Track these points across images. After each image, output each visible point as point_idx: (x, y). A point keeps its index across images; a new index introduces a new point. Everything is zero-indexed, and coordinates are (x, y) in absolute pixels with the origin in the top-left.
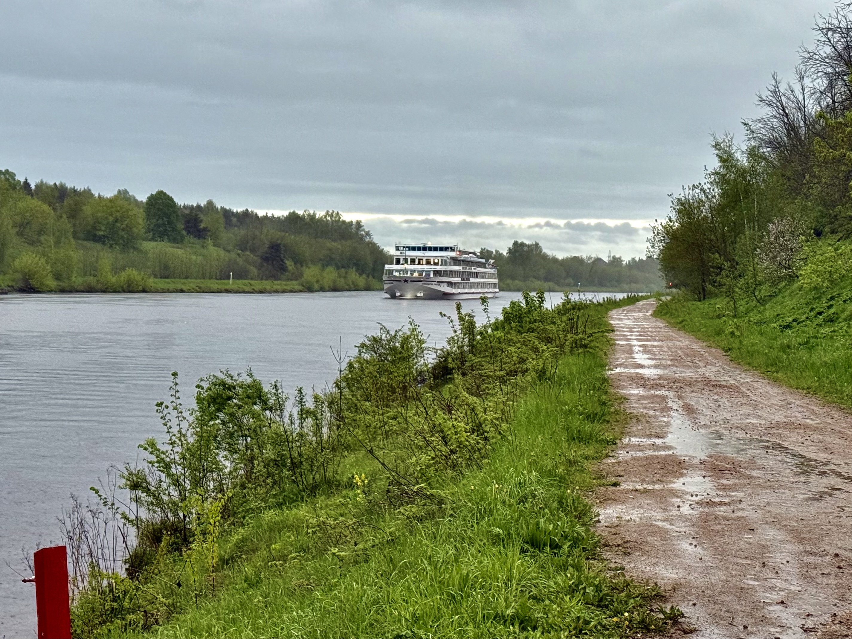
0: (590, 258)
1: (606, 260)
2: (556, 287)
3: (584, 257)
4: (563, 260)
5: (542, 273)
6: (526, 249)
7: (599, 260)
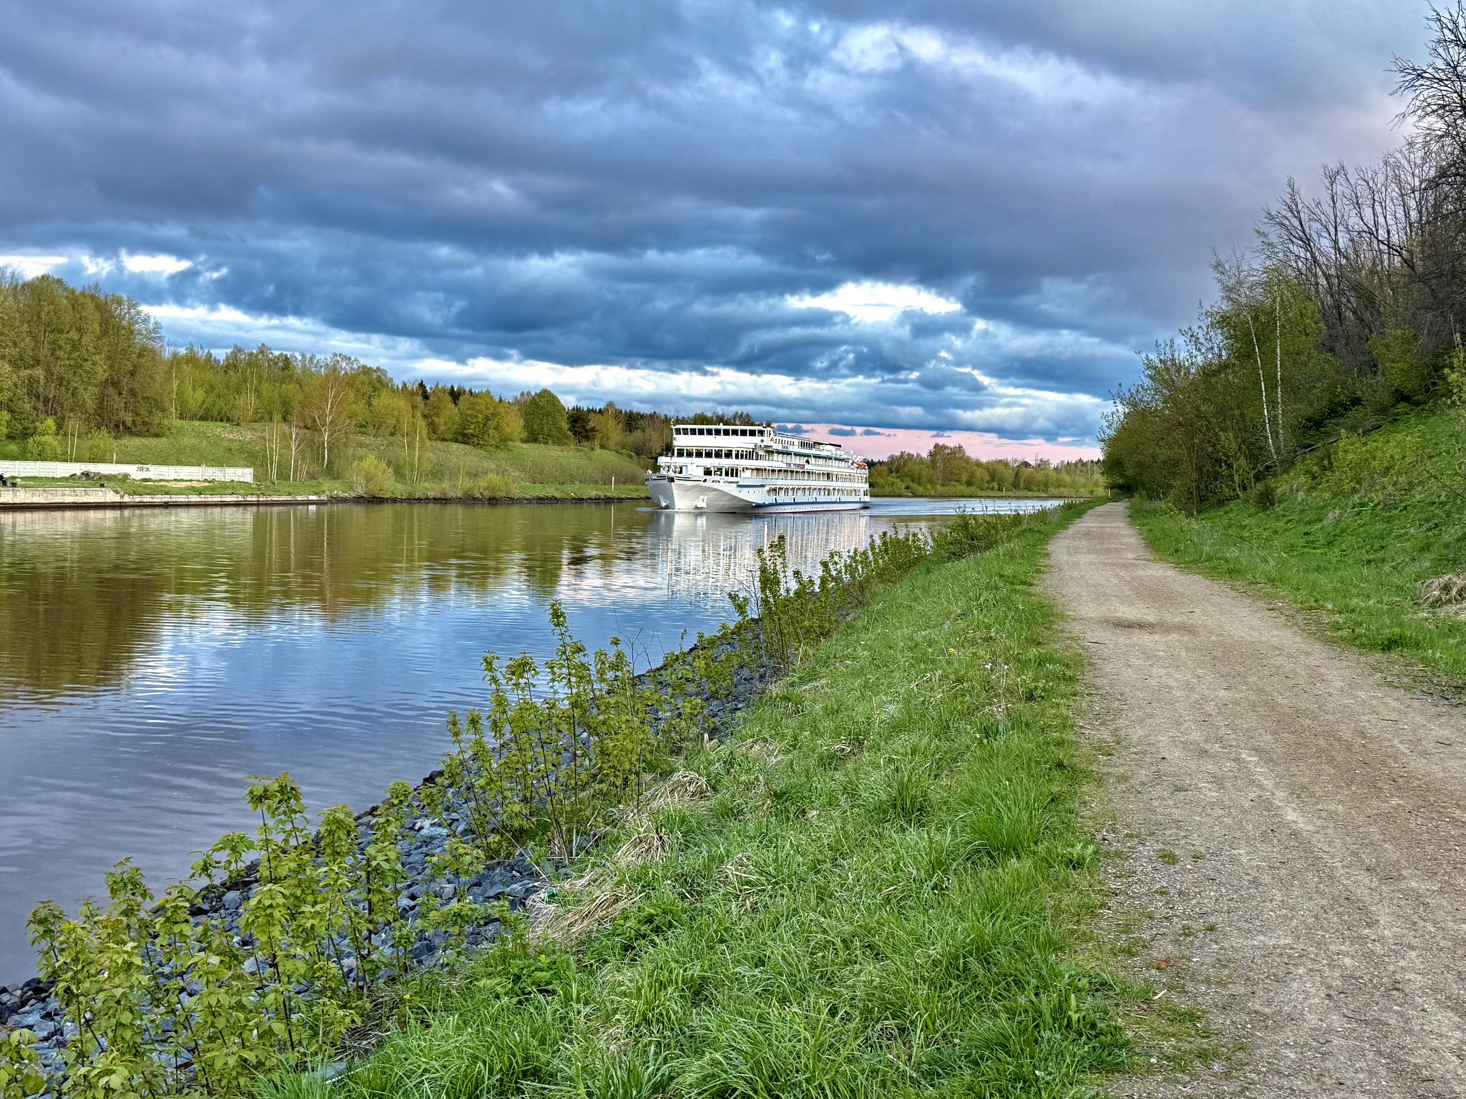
0: (1015, 461)
1: (1033, 463)
2: (980, 493)
3: (1010, 459)
4: (988, 463)
5: (965, 477)
6: (947, 451)
7: (1026, 464)
